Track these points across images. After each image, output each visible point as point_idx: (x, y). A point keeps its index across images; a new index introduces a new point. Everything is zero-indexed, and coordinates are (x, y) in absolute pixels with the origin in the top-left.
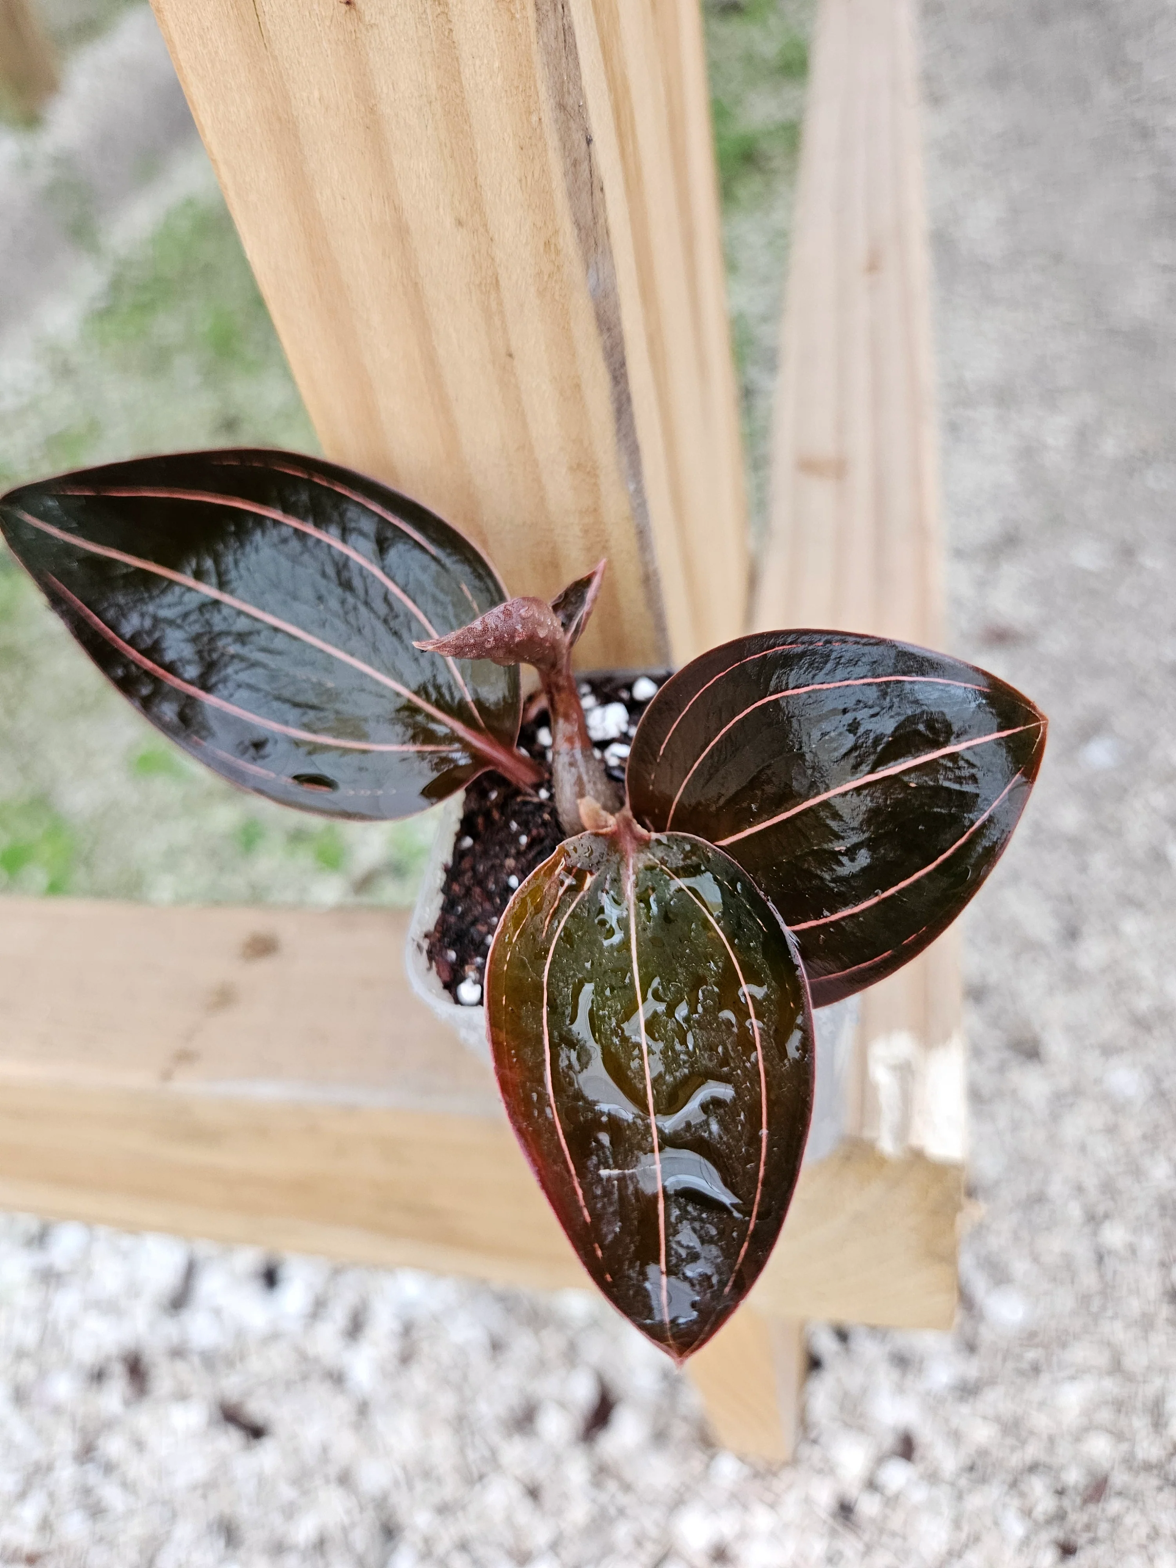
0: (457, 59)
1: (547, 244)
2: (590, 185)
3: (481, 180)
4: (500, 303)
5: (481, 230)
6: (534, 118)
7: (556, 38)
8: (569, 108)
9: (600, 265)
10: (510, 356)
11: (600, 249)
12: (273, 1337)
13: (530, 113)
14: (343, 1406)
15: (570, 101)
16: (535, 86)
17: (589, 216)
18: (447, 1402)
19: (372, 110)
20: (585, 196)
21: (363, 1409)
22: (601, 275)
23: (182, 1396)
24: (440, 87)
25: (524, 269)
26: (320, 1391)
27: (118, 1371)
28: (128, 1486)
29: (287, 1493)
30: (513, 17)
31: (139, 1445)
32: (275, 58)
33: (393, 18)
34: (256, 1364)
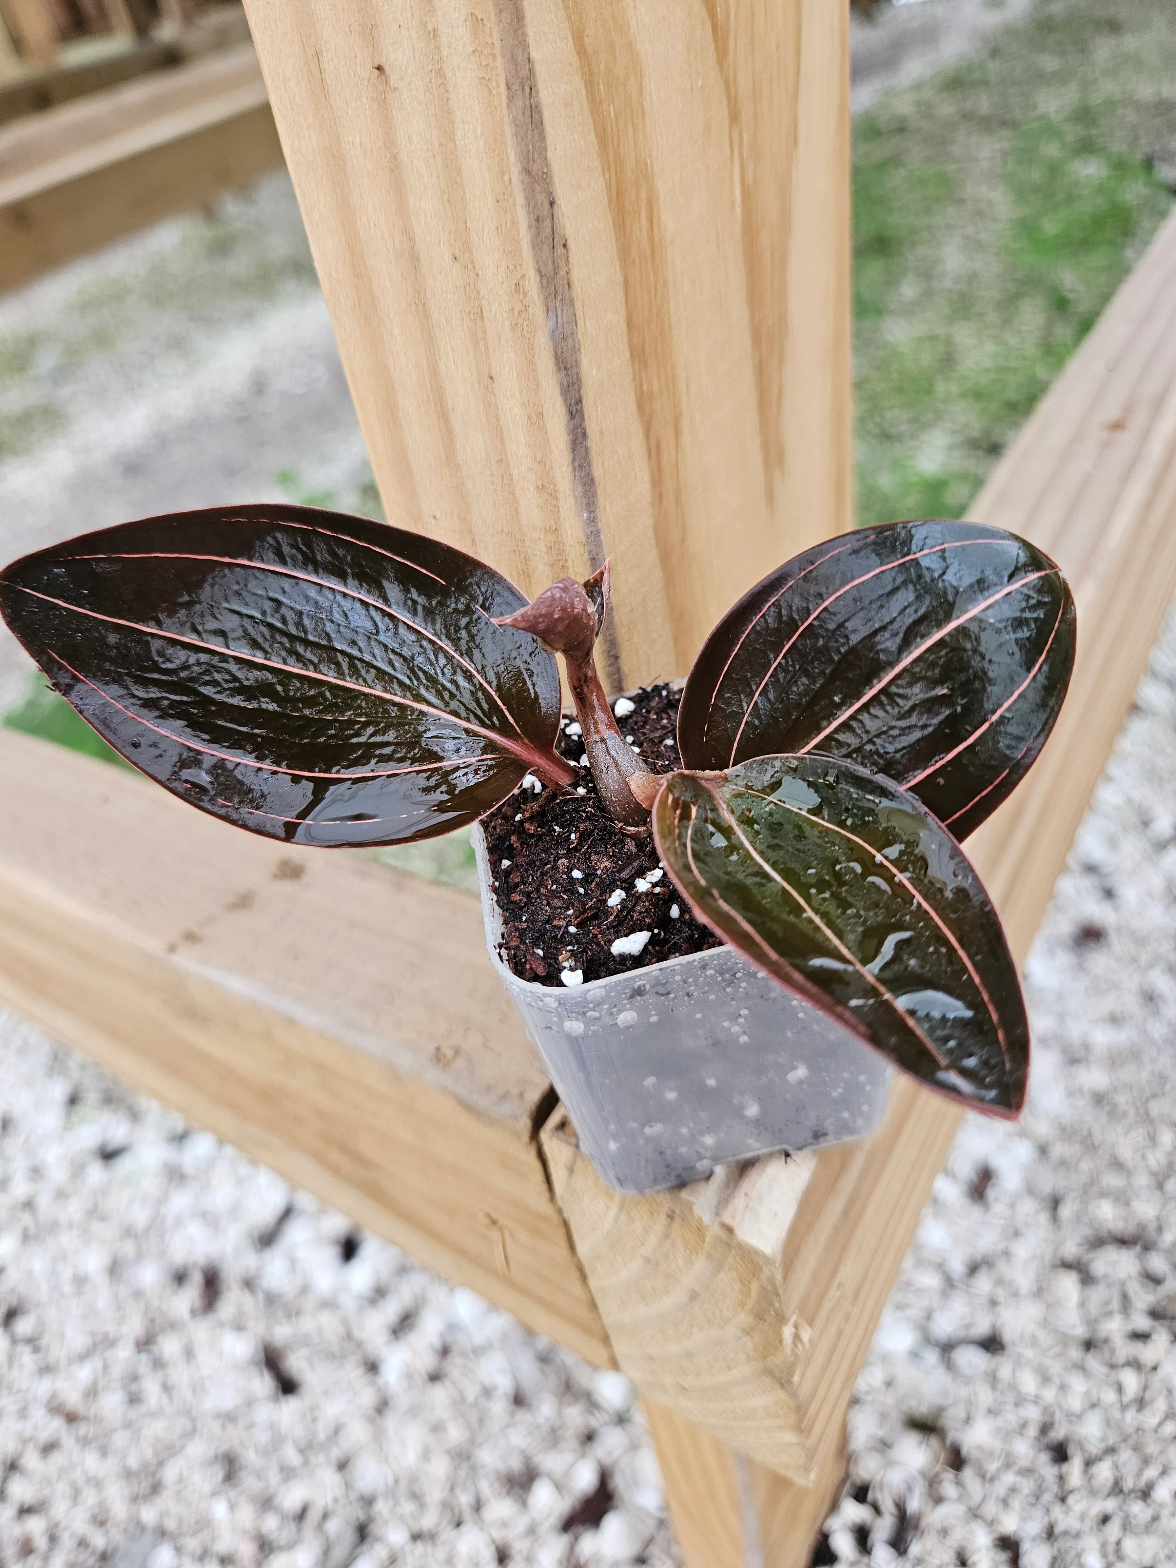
0: (453, 123)
1: (517, 285)
2: (551, 240)
3: (469, 224)
4: (484, 332)
5: (470, 266)
6: (506, 178)
7: (523, 113)
8: (533, 173)
9: (559, 311)
10: (491, 378)
11: (559, 298)
12: (328, 1304)
13: (503, 173)
14: (368, 1398)
15: (535, 168)
16: (507, 152)
17: (550, 265)
18: (456, 1434)
19: (395, 157)
20: (546, 250)
21: (382, 1406)
22: (559, 320)
23: (239, 1327)
24: (441, 144)
25: (501, 304)
26: (353, 1372)
27: (197, 1279)
28: (167, 1388)
29: (291, 1456)
30: (490, 93)
31: (189, 1354)
32: (331, 107)
33: (409, 84)
34: (307, 1325)
